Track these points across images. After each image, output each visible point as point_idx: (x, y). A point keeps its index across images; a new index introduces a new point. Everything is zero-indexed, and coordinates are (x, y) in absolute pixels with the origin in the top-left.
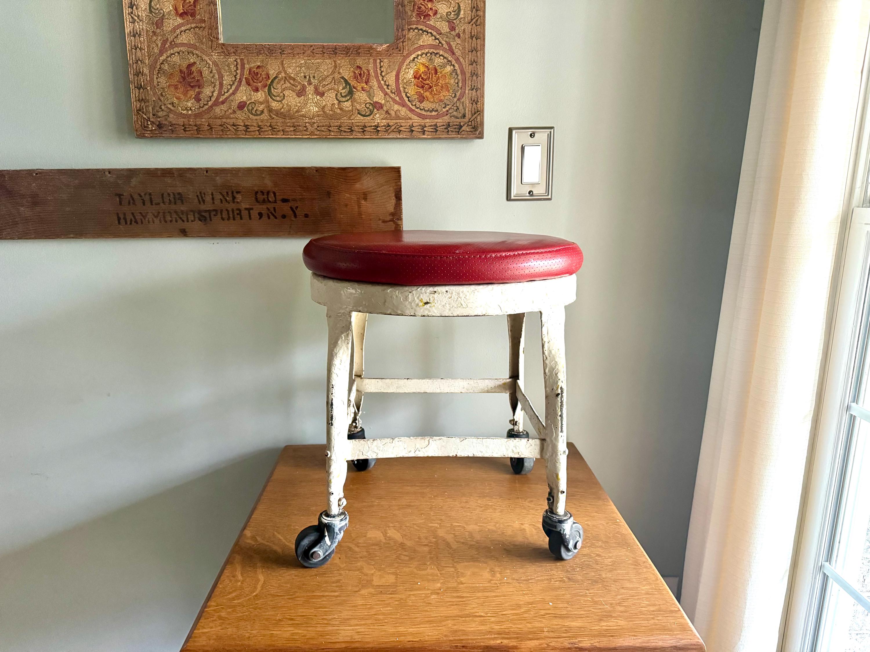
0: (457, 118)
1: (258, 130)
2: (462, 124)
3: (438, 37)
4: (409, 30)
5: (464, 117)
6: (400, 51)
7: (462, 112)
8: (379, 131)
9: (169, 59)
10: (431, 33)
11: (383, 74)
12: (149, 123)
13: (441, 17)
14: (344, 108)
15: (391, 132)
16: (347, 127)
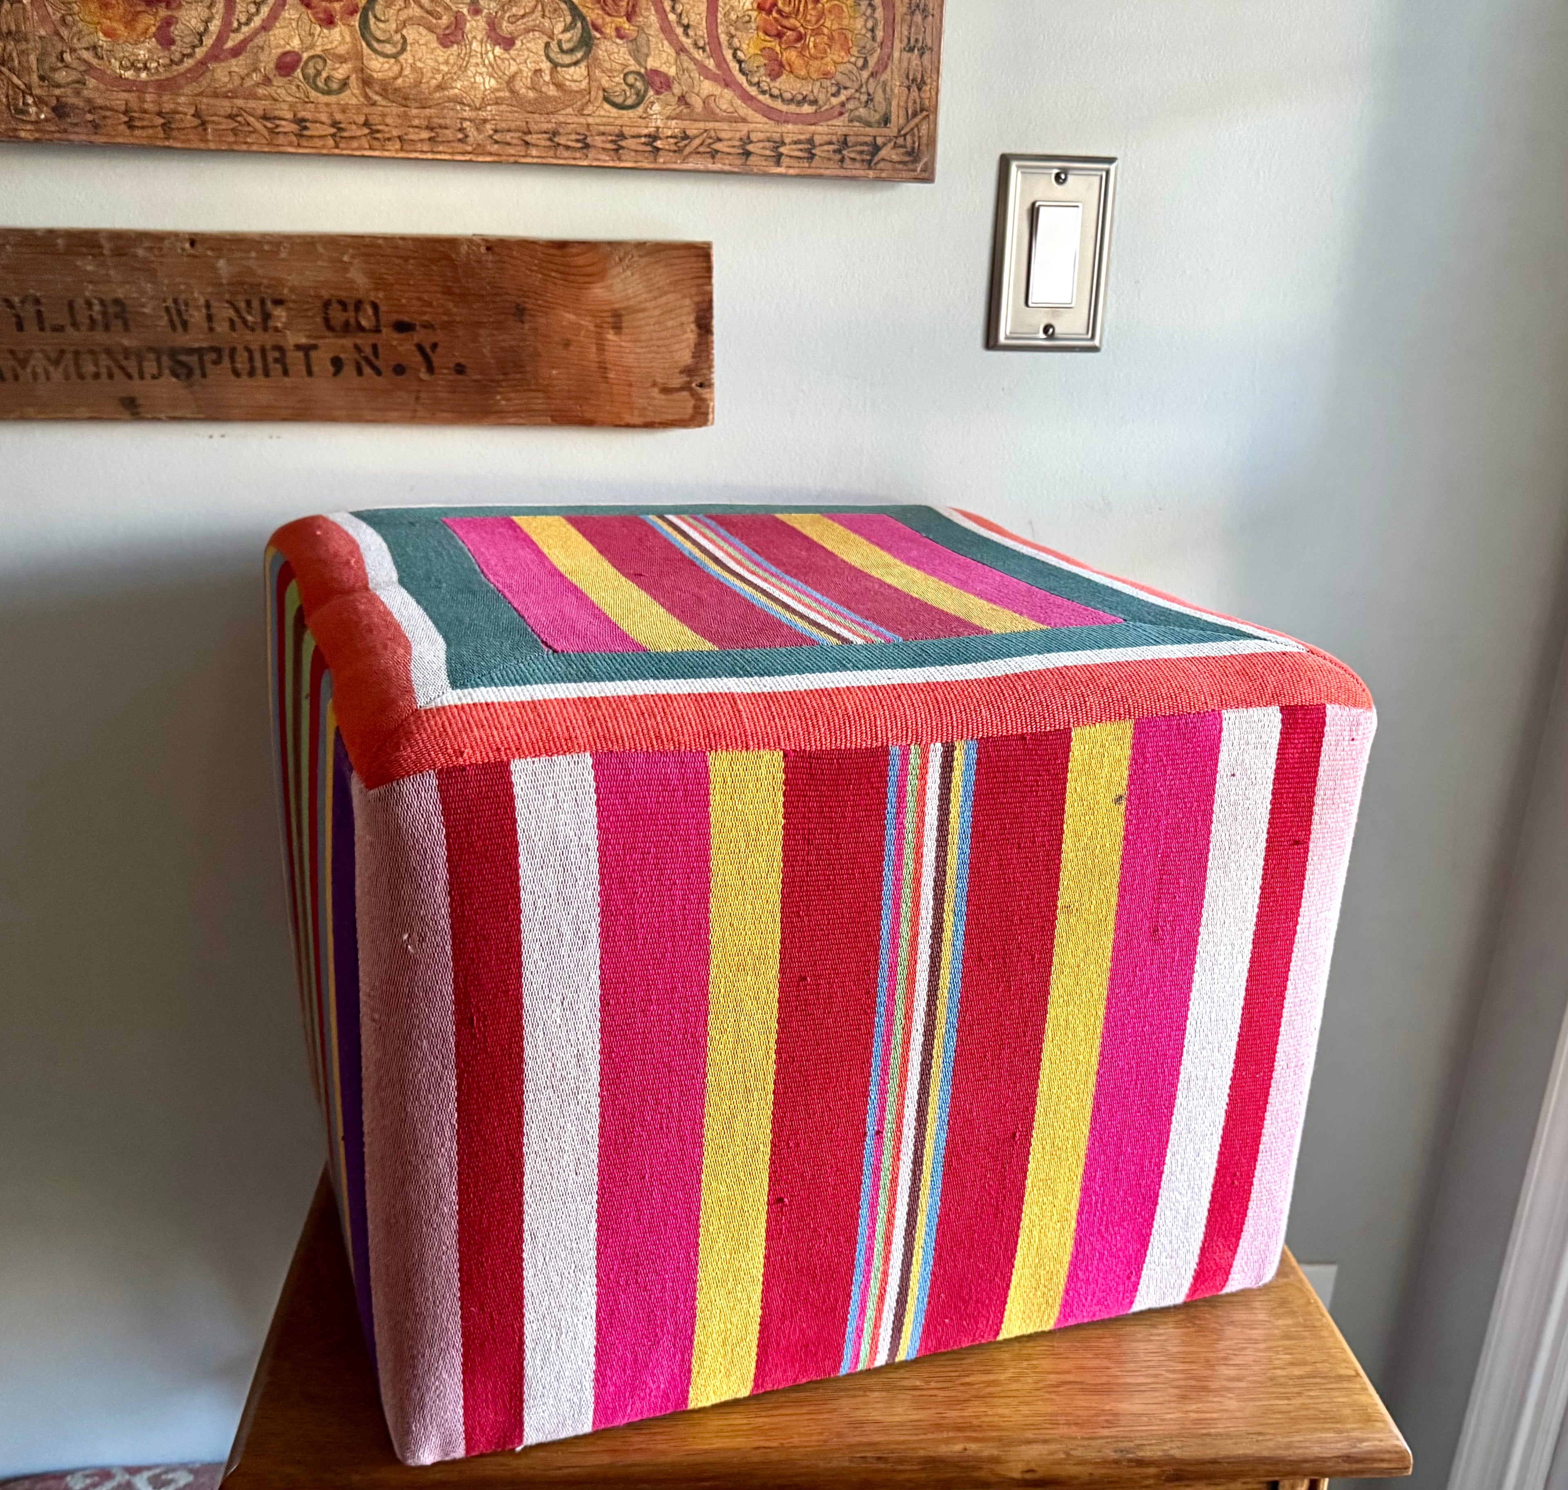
1: (333, 135)
2: (880, 141)
5: (886, 124)
7: (882, 108)
8: (658, 149)
12: (30, 100)
14: (567, 83)
15: (691, 153)
16: (574, 137)
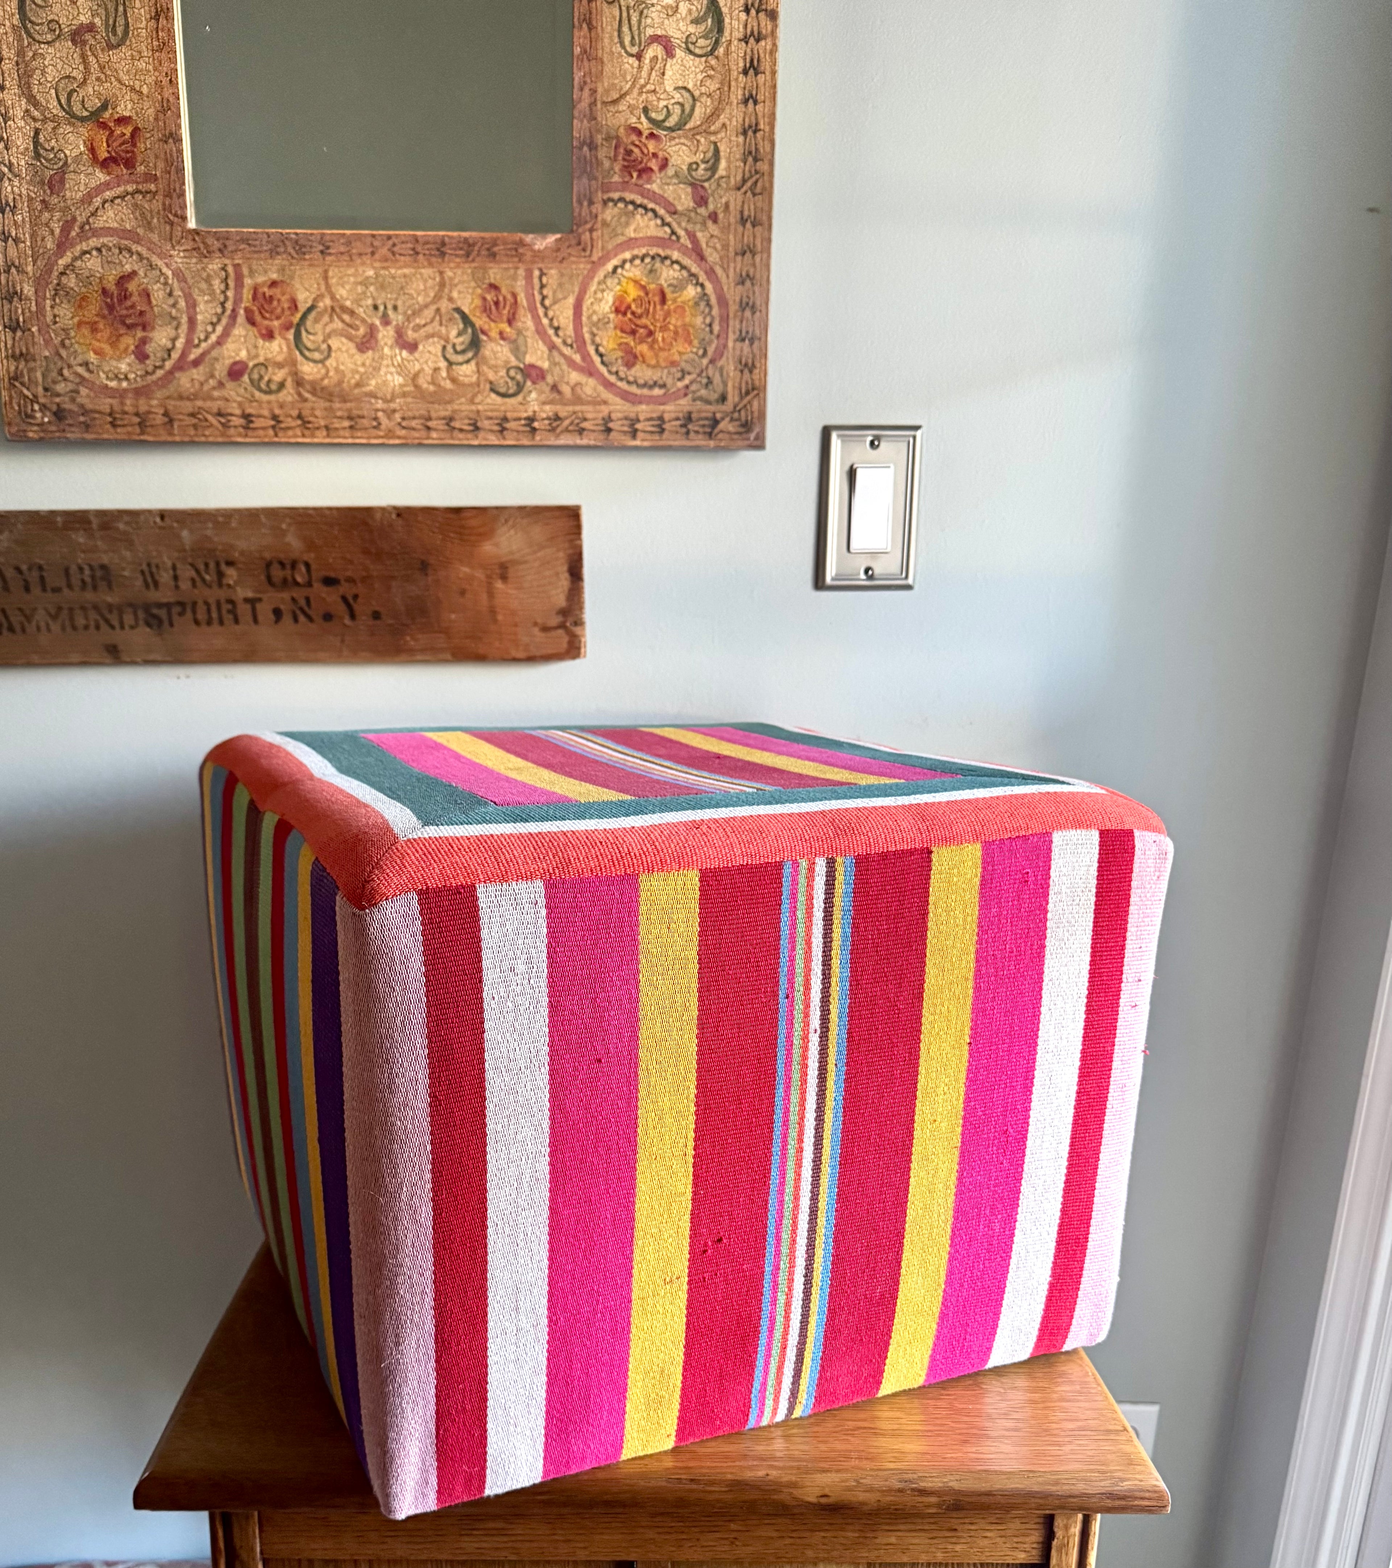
0: (708, 402)
1: (273, 427)
2: (718, 416)
3: (668, 219)
4: (605, 202)
5: (723, 402)
6: (584, 250)
7: (720, 388)
8: (535, 429)
9: (78, 263)
10: (653, 211)
11: (547, 302)
12: (36, 407)
13: (676, 175)
14: (461, 377)
15: (562, 432)
16: (467, 421)
